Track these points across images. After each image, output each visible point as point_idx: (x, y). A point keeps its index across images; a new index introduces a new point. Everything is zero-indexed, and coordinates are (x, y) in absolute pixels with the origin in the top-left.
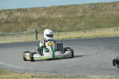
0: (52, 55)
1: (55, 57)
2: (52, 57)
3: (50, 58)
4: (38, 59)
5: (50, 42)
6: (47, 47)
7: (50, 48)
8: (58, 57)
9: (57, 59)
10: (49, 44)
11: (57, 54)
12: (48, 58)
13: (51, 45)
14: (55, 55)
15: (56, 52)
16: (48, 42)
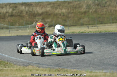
0: (64, 51)
1: (67, 53)
2: (64, 53)
3: (61, 54)
4: (49, 54)
5: (61, 37)
6: (58, 42)
7: (62, 43)
8: (70, 52)
9: (69, 54)
10: (60, 39)
11: (69, 49)
12: (60, 53)
13: (62, 41)
14: (67, 50)
15: (68, 47)
16: (59, 37)
